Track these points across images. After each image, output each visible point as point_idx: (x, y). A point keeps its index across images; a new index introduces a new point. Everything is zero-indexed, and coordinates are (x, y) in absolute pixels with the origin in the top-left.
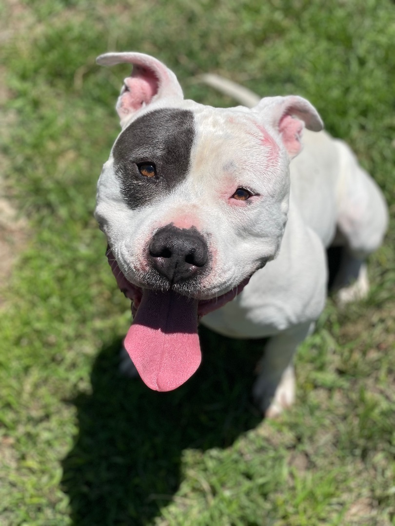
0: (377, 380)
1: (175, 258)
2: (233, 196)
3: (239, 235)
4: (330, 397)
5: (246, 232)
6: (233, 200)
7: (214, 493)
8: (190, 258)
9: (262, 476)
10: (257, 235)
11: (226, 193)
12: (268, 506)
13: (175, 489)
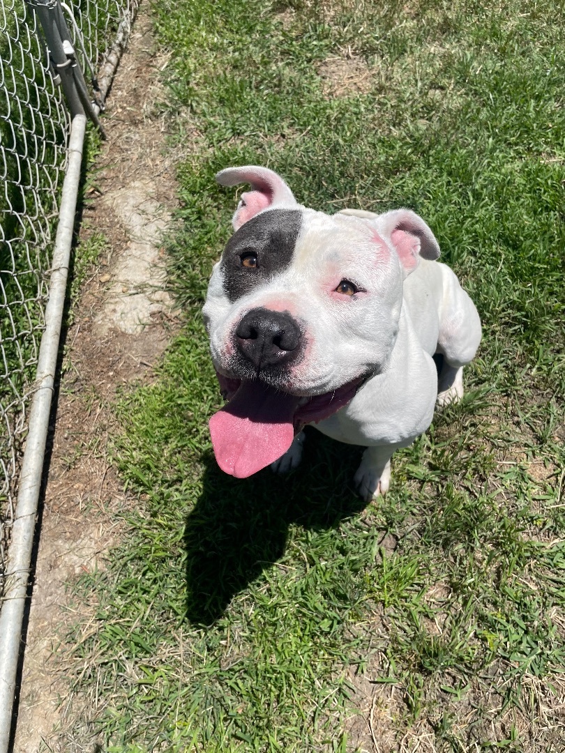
0: (463, 477)
1: (262, 339)
2: (336, 290)
3: (343, 333)
4: (420, 489)
5: (350, 329)
6: (336, 293)
7: (312, 564)
8: (278, 340)
9: (354, 554)
10: (363, 337)
11: (329, 284)
12: (356, 580)
13: (280, 555)
